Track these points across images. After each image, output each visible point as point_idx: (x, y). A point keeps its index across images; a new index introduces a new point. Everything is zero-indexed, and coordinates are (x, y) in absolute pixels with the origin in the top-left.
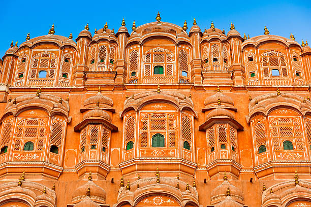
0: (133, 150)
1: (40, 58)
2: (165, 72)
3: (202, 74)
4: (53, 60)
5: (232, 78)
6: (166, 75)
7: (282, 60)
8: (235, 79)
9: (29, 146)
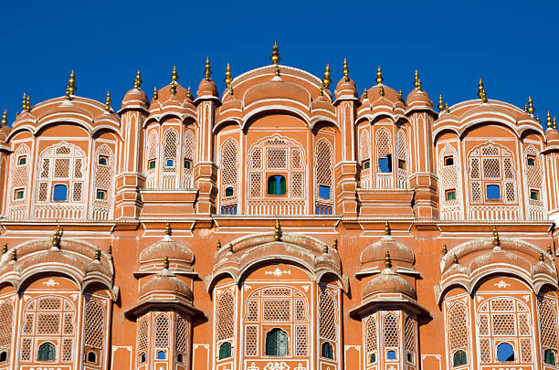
0: (233, 360)
1: (53, 157)
2: (288, 189)
3: (357, 195)
4: (79, 162)
5: (413, 204)
6: (291, 197)
7: (508, 164)
8: (417, 208)
9: (47, 351)
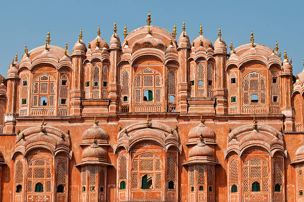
0: (126, 190)
1: (40, 82)
2: (154, 97)
3: (187, 101)
4: (52, 84)
5: (215, 105)
6: (155, 102)
7: (263, 82)
8: (217, 107)
9: (39, 188)
